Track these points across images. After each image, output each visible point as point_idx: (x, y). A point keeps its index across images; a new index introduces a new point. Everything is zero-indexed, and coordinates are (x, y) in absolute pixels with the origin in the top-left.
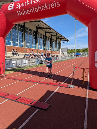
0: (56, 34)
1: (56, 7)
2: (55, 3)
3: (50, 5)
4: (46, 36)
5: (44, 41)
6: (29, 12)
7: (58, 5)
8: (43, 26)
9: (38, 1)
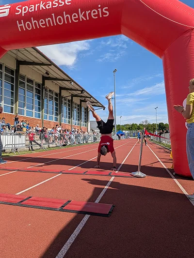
1: (101, 16)
2: (100, 10)
3: (89, 11)
4: (62, 95)
5: (57, 105)
6: (44, 23)
7: (106, 14)
8: (56, 76)
9: (65, 3)
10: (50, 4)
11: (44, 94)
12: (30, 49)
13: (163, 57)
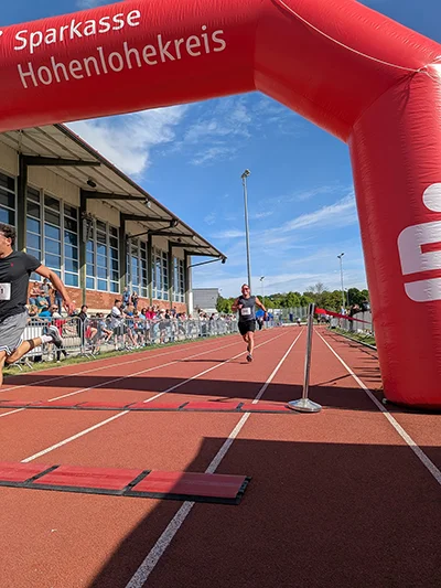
0: (171, 226)
1: (208, 51)
2: (205, 36)
3: (182, 40)
4: (127, 231)
5: (115, 254)
6: (80, 68)
7: (219, 45)
8: (111, 188)
9: (126, 22)
10: (94, 26)
11: (85, 231)
12: (50, 129)
13: (350, 139)
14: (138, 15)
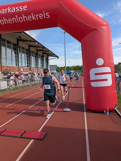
0: (43, 49)
1: (45, 18)
2: (44, 14)
3: (38, 15)
4: (30, 50)
5: (27, 57)
6: (11, 21)
7: (48, 16)
9: (23, 9)
10: (14, 9)
11: (18, 51)
14: (26, 7)
